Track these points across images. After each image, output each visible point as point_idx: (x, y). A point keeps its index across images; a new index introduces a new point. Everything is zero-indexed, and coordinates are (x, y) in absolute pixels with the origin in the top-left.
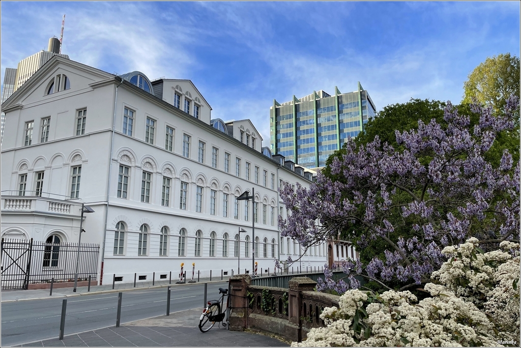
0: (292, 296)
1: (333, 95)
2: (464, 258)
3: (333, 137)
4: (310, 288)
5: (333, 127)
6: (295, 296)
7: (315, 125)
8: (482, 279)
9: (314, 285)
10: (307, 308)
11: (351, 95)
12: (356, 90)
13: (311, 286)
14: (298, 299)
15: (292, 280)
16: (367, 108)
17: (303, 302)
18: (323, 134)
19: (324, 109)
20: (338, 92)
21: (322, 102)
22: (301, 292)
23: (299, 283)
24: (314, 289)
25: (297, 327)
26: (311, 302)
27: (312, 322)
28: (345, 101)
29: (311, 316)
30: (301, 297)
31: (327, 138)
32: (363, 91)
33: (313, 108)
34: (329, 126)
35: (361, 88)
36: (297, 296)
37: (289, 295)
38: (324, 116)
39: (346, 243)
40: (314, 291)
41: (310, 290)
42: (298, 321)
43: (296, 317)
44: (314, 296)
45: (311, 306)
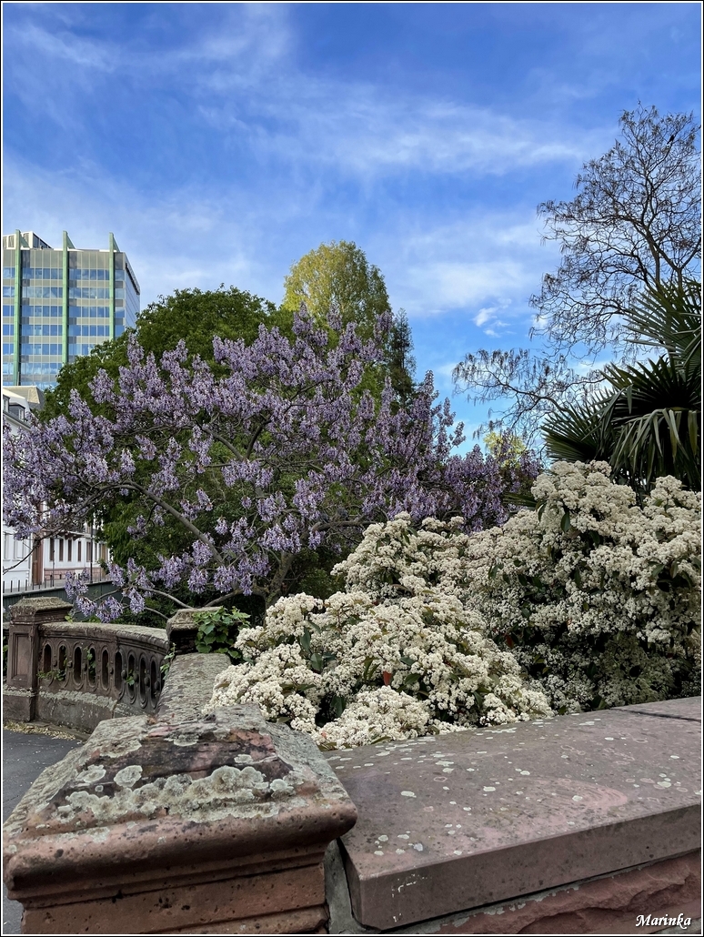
0: (17, 635)
1: (59, 247)
2: (394, 542)
3: (55, 330)
4: (59, 616)
5: (55, 311)
6: (26, 635)
7: (16, 299)
8: (419, 571)
9: (65, 610)
10: (53, 654)
11: (93, 255)
12: (106, 249)
13: (61, 613)
14: (34, 639)
15: (19, 604)
16: (124, 286)
17: (44, 644)
18: (33, 320)
19: (38, 272)
20: (69, 243)
21: (33, 256)
22: (39, 625)
23: (37, 609)
24: (67, 618)
25: (30, 694)
26: (65, 643)
27: (64, 680)
28: (80, 266)
29: (63, 668)
30: (41, 633)
31: (41, 331)
32: (119, 253)
33: (14, 264)
34: (46, 308)
35: (115, 246)
36: (31, 633)
37: (11, 634)
38: (36, 284)
39: (71, 535)
40: (66, 621)
41: (57, 620)
42: (30, 681)
43: (26, 676)
44: (73, 630)
45: (63, 651)
